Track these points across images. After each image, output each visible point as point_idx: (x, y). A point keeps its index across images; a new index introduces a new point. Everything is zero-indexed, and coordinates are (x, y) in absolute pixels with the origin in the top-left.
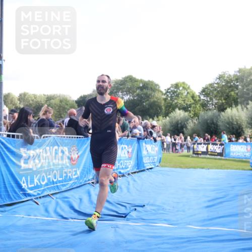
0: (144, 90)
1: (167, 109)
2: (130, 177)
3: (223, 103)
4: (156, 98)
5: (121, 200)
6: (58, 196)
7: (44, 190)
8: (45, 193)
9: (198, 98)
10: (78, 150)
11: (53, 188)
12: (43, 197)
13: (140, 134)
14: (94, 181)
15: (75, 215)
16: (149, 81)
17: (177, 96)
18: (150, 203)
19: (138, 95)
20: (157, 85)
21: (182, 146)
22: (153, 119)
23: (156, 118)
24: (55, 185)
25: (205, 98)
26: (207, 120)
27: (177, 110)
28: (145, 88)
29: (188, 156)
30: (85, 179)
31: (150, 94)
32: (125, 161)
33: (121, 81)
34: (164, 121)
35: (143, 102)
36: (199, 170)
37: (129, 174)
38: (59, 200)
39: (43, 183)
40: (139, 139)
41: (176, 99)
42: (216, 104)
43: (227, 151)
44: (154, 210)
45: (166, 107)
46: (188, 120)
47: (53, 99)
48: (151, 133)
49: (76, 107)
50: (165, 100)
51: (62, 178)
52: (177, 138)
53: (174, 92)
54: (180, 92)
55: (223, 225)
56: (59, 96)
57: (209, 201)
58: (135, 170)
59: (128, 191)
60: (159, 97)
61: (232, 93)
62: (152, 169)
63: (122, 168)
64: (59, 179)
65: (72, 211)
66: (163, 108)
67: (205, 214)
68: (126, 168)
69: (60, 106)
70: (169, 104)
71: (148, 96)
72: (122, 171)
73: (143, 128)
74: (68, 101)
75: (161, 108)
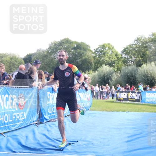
0: (78, 50)
1: (96, 65)
2: (66, 119)
3: (140, 60)
4: (87, 56)
6: (8, 134)
9: (120, 56)
10: (25, 98)
11: (5, 128)
14: (38, 122)
15: (22, 149)
16: (82, 43)
17: (104, 54)
18: (82, 139)
19: (73, 54)
20: (88, 46)
21: (108, 94)
22: (85, 73)
23: (87, 72)
24: (6, 126)
25: (126, 56)
26: (128, 73)
27: (104, 65)
28: (79, 48)
29: (113, 102)
30: (30, 120)
31: (82, 53)
33: (60, 43)
34: (93, 74)
35: (77, 59)
36: (121, 113)
38: (9, 138)
41: (103, 57)
42: (134, 61)
43: (143, 98)
44: (85, 144)
45: (95, 63)
46: (112, 73)
47: (4, 57)
48: (83, 84)
49: (24, 63)
50: (94, 57)
51: (12, 120)
52: (104, 87)
53: (101, 51)
54: (106, 52)
56: (10, 55)
57: (129, 137)
60: (90, 55)
64: (10, 121)
65: (20, 147)
66: (93, 64)
69: (10, 63)
70: (98, 61)
71: (81, 55)
74: (17, 59)
75: (91, 64)
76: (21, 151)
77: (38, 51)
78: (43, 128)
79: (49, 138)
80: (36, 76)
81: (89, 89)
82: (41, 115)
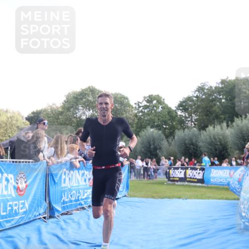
10: (27, 178)
14: (46, 215)
21: (155, 171)
25: (183, 114)
27: (149, 128)
29: (162, 183)
32: (86, 191)
36: (175, 201)
42: (196, 120)
51: (7, 212)
59: (88, 228)
62: (118, 200)
64: (2, 214)
78: (54, 226)
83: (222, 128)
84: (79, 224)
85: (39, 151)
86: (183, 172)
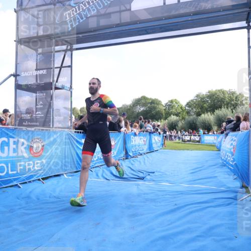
1: (166, 115)
2: (145, 156)
3: (199, 112)
5: (140, 169)
7: (96, 163)
8: (96, 165)
9: (184, 109)
10: (115, 140)
12: (95, 167)
13: (151, 130)
14: (124, 158)
15: (114, 178)
16: (155, 99)
17: (172, 107)
18: (158, 171)
19: (149, 107)
20: (160, 101)
21: (175, 137)
22: (158, 121)
23: (159, 121)
25: (189, 108)
26: (190, 121)
27: (172, 116)
28: (153, 103)
29: (179, 143)
30: (119, 157)
33: (139, 99)
34: (164, 122)
35: (152, 111)
36: (186, 151)
37: (144, 154)
38: (104, 169)
39: (95, 159)
40: (150, 133)
41: (171, 109)
42: (195, 112)
43: (202, 140)
44: (160, 175)
48: (157, 130)
50: (165, 110)
52: (173, 132)
53: (170, 105)
54: (174, 105)
55: (202, 184)
58: (148, 151)
59: (144, 162)
60: (161, 108)
61: (205, 105)
62: (159, 151)
63: (141, 150)
65: (112, 176)
66: (164, 114)
67: (191, 177)
68: (143, 150)
70: (167, 112)
71: (155, 108)
72: (140, 152)
73: (153, 126)
75: (162, 114)
76: (113, 179)
77: (123, 105)
78: (128, 163)
79: (133, 170)
80: (123, 123)
81: (162, 133)
82: (127, 153)
83: (208, 115)
84: (140, 162)
85: (121, 128)
86: (189, 137)
